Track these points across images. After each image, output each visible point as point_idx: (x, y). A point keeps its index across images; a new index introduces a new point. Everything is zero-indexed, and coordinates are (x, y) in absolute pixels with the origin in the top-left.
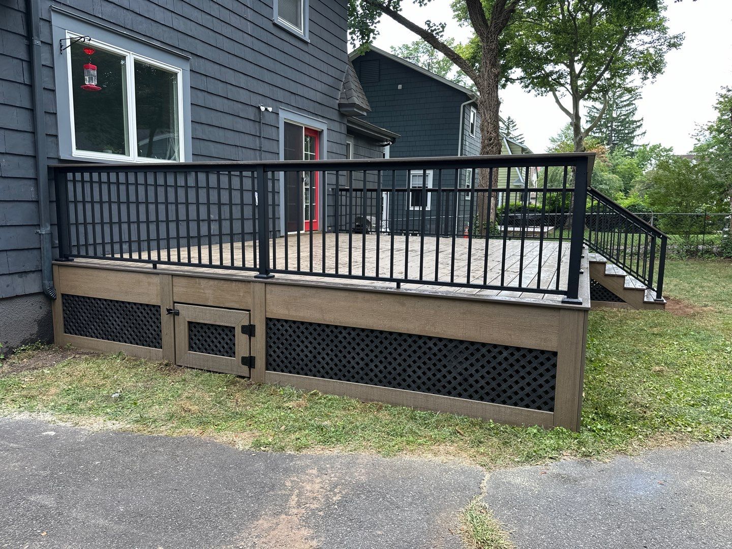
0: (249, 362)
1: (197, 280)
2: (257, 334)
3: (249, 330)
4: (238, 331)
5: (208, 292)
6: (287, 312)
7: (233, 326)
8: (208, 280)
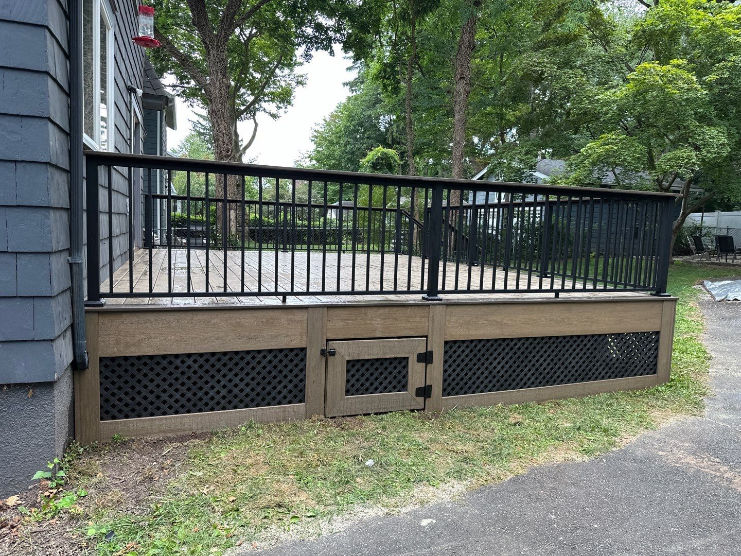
0: (425, 392)
1: (363, 310)
2: (434, 360)
3: (426, 358)
4: (413, 360)
5: (377, 323)
6: (467, 333)
7: (407, 356)
8: (377, 308)
